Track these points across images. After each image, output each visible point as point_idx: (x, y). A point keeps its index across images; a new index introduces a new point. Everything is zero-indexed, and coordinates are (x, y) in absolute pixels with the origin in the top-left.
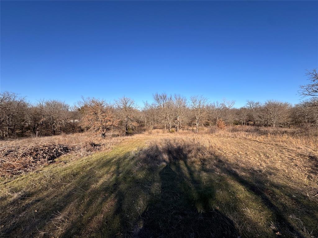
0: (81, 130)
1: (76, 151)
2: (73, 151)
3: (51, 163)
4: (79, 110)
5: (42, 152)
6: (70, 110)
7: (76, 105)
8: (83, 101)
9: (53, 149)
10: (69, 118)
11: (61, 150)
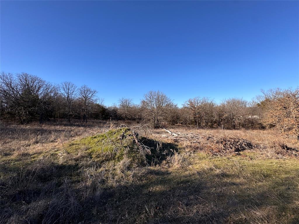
0: (262, 127)
1: (261, 150)
2: (258, 148)
3: (237, 154)
4: (259, 105)
5: (229, 143)
6: (247, 106)
7: (255, 100)
8: (263, 95)
9: (238, 142)
10: (248, 114)
11: (245, 145)
